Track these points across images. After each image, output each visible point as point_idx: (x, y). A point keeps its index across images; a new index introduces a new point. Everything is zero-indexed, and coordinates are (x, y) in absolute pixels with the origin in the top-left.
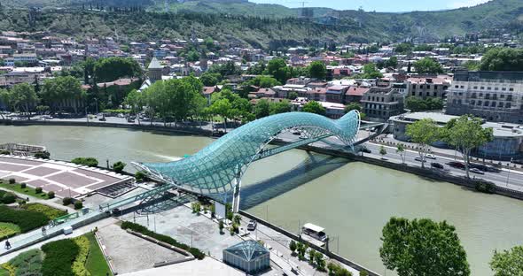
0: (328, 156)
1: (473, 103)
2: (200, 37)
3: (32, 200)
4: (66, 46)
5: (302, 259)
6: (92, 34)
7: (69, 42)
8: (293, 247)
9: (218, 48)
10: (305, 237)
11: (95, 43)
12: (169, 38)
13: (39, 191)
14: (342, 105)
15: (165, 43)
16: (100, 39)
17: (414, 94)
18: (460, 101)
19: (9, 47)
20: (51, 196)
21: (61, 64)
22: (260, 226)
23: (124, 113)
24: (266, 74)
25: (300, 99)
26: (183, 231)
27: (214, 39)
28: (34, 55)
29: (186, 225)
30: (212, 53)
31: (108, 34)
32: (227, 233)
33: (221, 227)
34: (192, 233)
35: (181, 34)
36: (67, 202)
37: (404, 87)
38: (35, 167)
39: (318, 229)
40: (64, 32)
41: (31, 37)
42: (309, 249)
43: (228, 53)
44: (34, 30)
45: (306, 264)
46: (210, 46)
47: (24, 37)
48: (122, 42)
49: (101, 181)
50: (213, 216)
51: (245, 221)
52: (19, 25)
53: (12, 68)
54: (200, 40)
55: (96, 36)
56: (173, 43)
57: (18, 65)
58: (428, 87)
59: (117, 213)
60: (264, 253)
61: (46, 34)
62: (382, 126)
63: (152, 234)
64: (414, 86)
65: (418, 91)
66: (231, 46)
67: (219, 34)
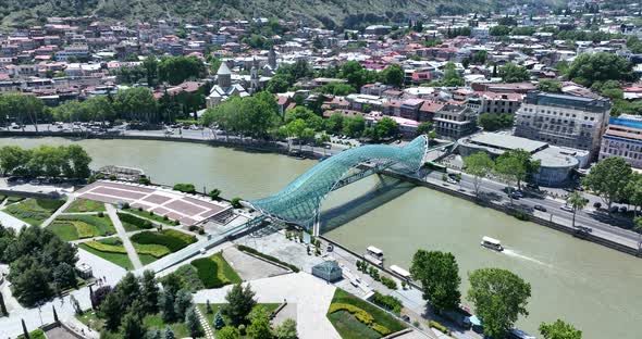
0: (397, 180)
1: (540, 126)
2: (264, 16)
3: (165, 227)
4: (117, 33)
5: (365, 272)
6: (142, 17)
7: (120, 28)
8: (358, 264)
9: (285, 30)
10: (368, 257)
11: (146, 27)
12: (229, 18)
13: (166, 219)
14: (414, 122)
15: (224, 25)
16: (151, 23)
17: (488, 110)
18: (528, 124)
19: (57, 37)
20: (177, 223)
21: (116, 57)
22: (335, 248)
23: (197, 125)
24: (341, 78)
25: (374, 113)
26: (282, 253)
27: (280, 17)
28: (86, 48)
29: (283, 248)
30: (278, 37)
31: (161, 16)
32: (314, 255)
33: (309, 250)
34: (287, 254)
35: (243, 13)
36: (192, 229)
37: (479, 103)
38: (149, 195)
39: (378, 251)
40: (112, 16)
41: (77, 23)
42: (370, 265)
43: (297, 36)
44: (79, 14)
45: (368, 276)
46: (276, 28)
47: (70, 22)
48: (176, 25)
49: (209, 209)
50: (301, 241)
51: (325, 245)
52: (63, 9)
53: (65, 63)
54: (264, 20)
55: (146, 19)
56: (233, 24)
57: (71, 61)
58: (504, 103)
59: (231, 238)
60: (339, 269)
61: (94, 19)
62: (452, 146)
63: (261, 255)
64: (489, 102)
65: (493, 107)
66: (299, 26)
67: (285, 11)
